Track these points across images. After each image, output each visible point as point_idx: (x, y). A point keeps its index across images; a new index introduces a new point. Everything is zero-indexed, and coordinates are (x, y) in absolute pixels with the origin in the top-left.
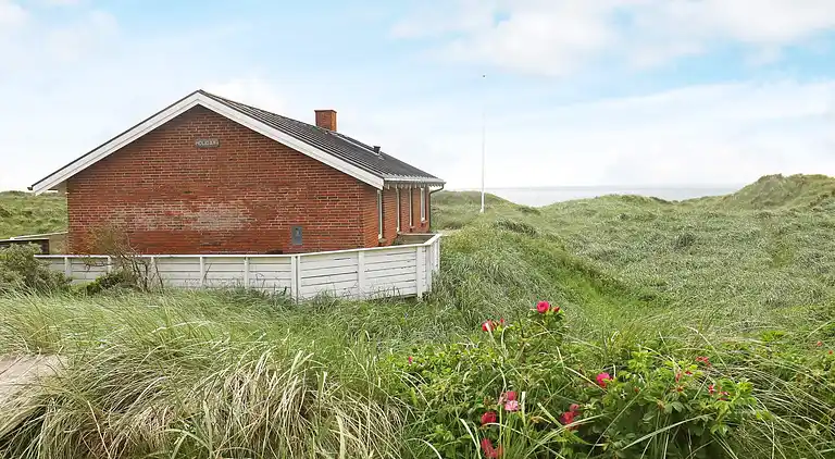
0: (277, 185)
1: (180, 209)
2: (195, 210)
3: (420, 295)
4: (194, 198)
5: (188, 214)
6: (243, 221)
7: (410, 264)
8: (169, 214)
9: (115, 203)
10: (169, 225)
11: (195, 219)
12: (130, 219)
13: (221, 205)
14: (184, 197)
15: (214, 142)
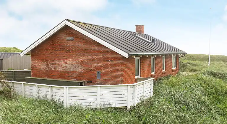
0: (92, 55)
1: (62, 63)
2: (66, 63)
3: (129, 107)
4: (66, 59)
5: (64, 65)
6: (81, 68)
7: (124, 93)
8: (58, 65)
9: (43, 60)
10: (58, 68)
11: (66, 67)
12: (47, 66)
13: (74, 62)
14: (63, 58)
15: (72, 38)
